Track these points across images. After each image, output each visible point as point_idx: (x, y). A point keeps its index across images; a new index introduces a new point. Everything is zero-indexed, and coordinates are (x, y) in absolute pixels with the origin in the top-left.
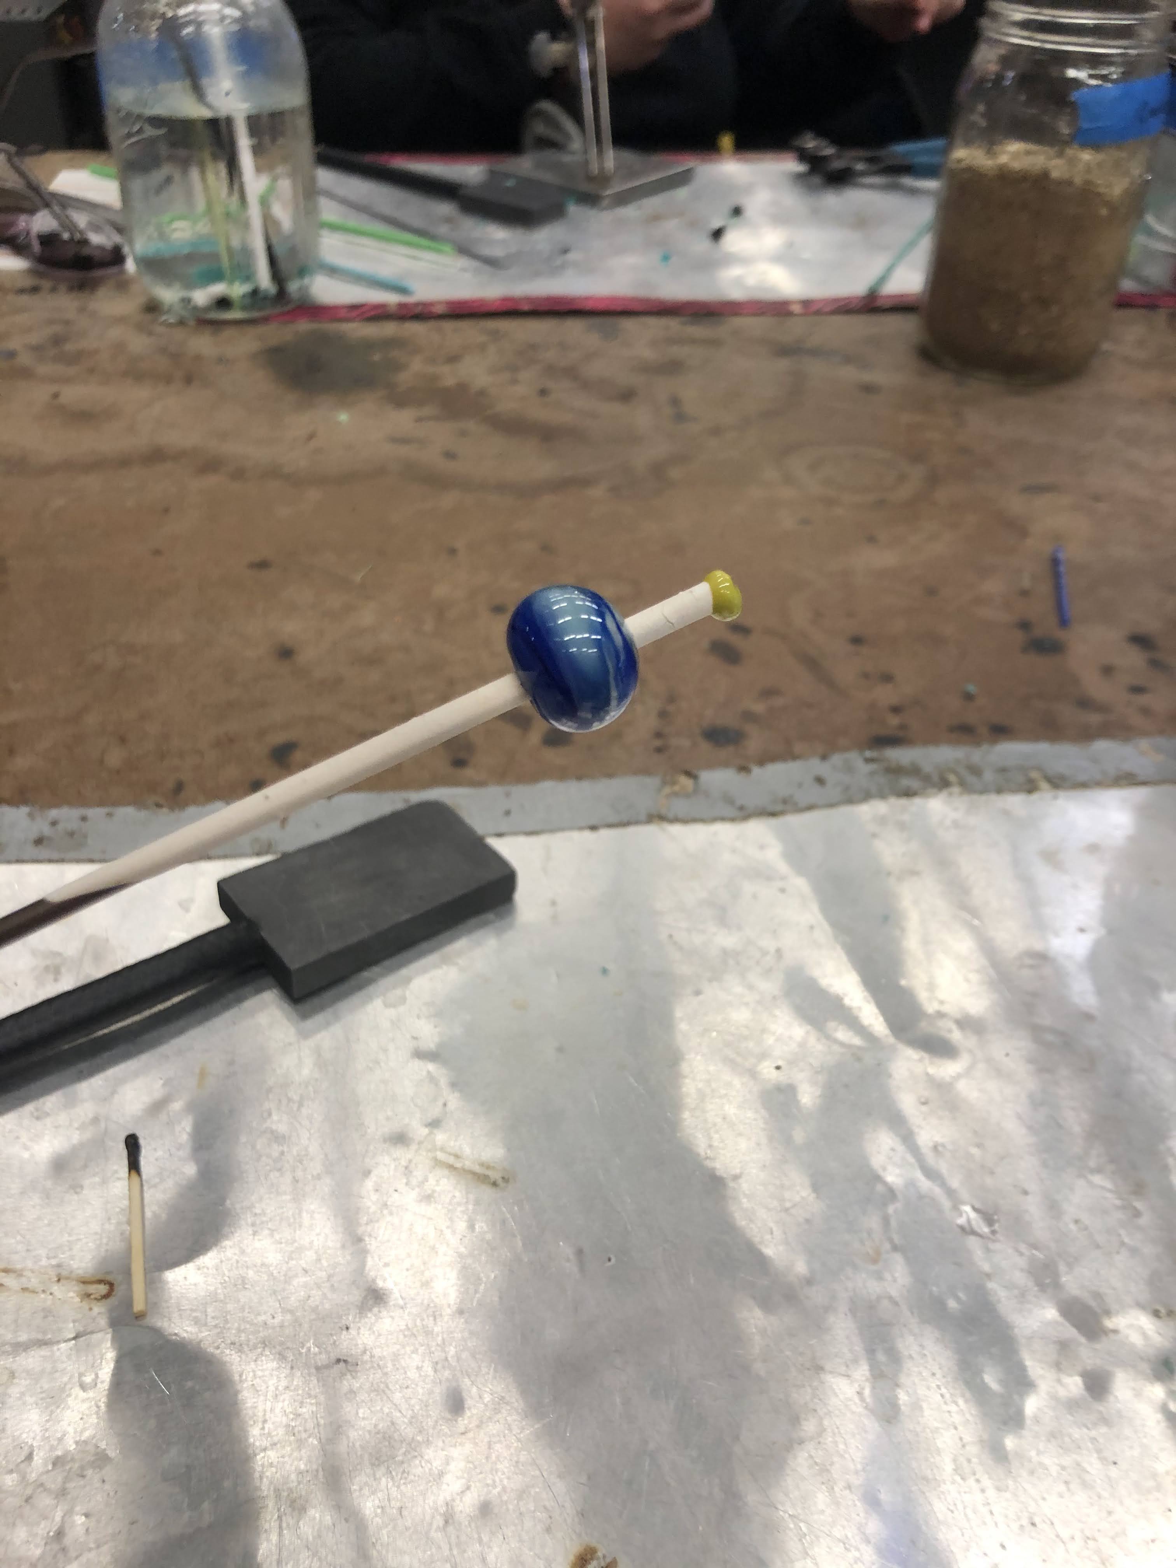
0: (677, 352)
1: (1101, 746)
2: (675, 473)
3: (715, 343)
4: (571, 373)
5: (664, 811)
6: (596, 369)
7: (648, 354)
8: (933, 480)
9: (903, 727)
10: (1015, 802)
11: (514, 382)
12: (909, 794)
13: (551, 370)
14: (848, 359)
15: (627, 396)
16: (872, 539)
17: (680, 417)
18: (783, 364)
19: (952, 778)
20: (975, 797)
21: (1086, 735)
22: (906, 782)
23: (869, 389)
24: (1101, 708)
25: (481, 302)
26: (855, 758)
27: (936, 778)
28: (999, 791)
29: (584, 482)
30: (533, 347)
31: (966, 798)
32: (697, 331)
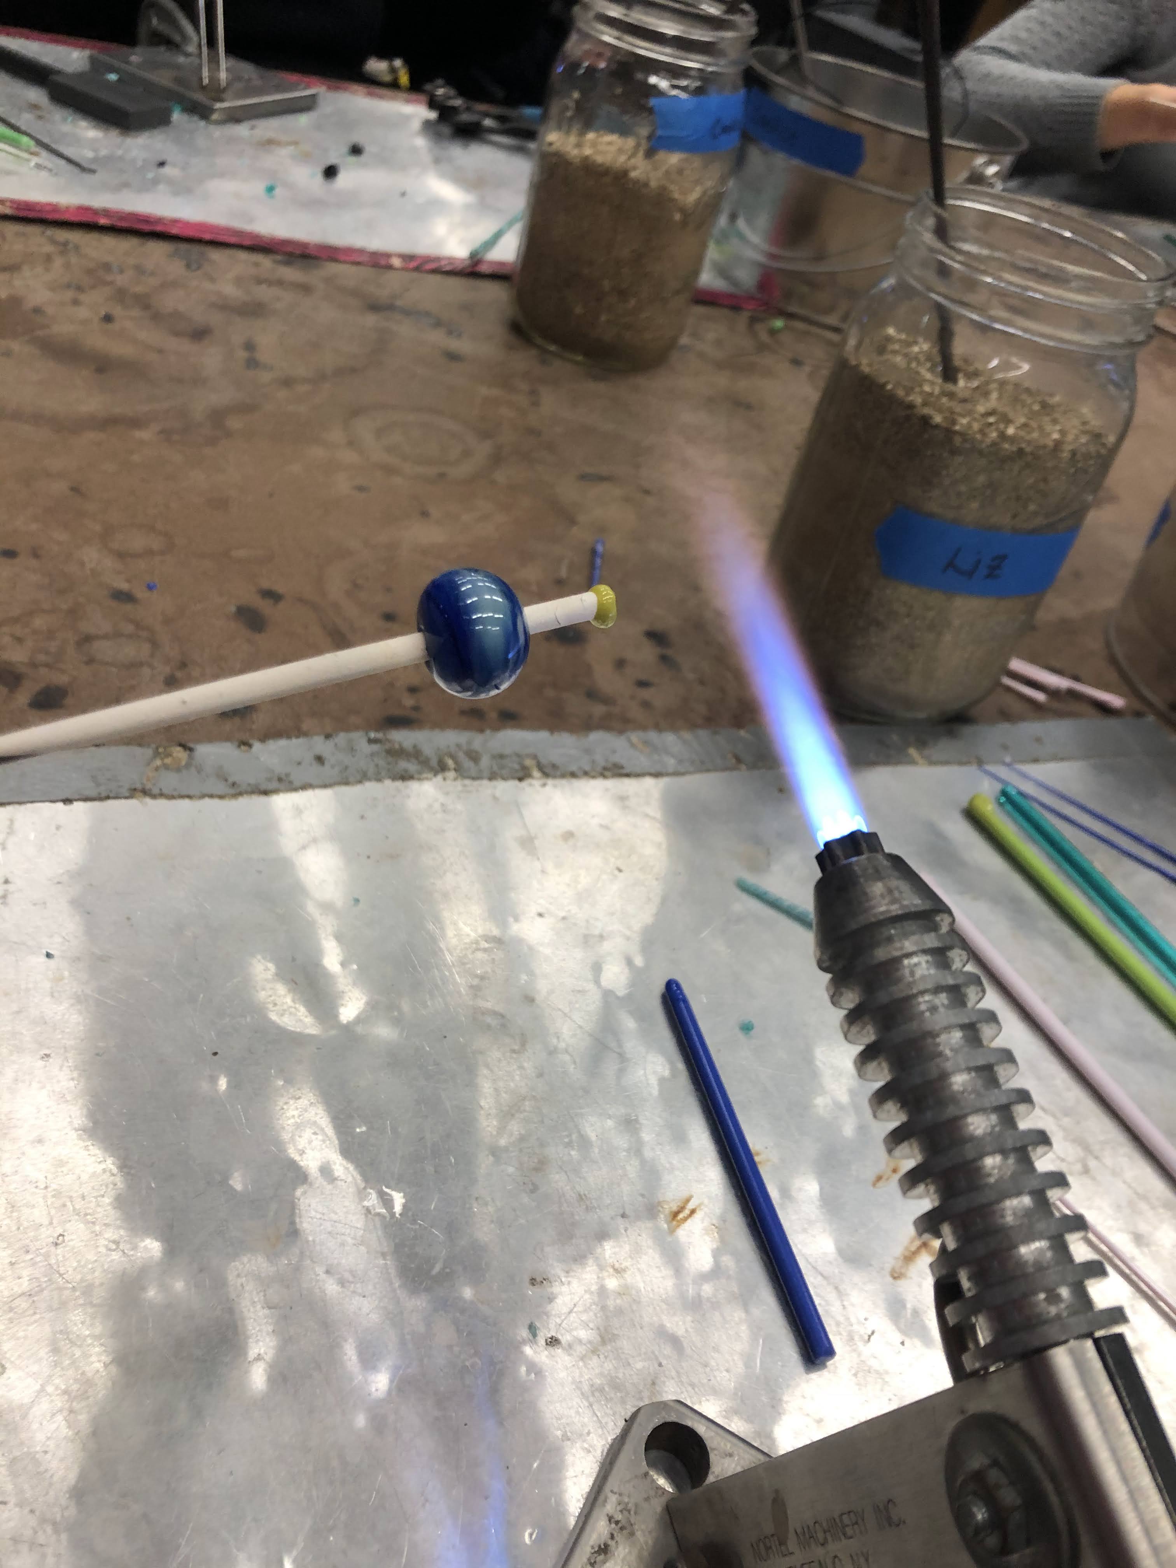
0: (264, 293)
1: (596, 737)
2: (234, 423)
3: (306, 289)
4: (144, 302)
5: (148, 786)
6: (171, 301)
7: (230, 290)
8: (497, 459)
9: (416, 708)
10: (504, 788)
11: (76, 302)
12: (405, 777)
13: (121, 295)
14: (438, 324)
15: (200, 334)
16: (425, 514)
17: (252, 363)
18: (371, 320)
19: (450, 763)
20: (467, 782)
21: (587, 726)
22: (404, 765)
23: (453, 357)
24: (607, 700)
25: (55, 208)
26: (359, 739)
27: (434, 762)
28: (492, 777)
29: (135, 423)
30: (107, 267)
31: (459, 784)
32: (290, 273)
